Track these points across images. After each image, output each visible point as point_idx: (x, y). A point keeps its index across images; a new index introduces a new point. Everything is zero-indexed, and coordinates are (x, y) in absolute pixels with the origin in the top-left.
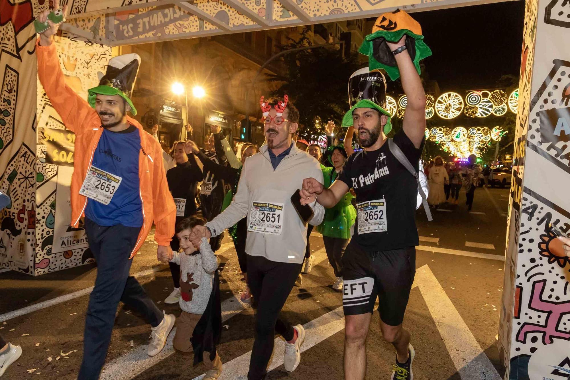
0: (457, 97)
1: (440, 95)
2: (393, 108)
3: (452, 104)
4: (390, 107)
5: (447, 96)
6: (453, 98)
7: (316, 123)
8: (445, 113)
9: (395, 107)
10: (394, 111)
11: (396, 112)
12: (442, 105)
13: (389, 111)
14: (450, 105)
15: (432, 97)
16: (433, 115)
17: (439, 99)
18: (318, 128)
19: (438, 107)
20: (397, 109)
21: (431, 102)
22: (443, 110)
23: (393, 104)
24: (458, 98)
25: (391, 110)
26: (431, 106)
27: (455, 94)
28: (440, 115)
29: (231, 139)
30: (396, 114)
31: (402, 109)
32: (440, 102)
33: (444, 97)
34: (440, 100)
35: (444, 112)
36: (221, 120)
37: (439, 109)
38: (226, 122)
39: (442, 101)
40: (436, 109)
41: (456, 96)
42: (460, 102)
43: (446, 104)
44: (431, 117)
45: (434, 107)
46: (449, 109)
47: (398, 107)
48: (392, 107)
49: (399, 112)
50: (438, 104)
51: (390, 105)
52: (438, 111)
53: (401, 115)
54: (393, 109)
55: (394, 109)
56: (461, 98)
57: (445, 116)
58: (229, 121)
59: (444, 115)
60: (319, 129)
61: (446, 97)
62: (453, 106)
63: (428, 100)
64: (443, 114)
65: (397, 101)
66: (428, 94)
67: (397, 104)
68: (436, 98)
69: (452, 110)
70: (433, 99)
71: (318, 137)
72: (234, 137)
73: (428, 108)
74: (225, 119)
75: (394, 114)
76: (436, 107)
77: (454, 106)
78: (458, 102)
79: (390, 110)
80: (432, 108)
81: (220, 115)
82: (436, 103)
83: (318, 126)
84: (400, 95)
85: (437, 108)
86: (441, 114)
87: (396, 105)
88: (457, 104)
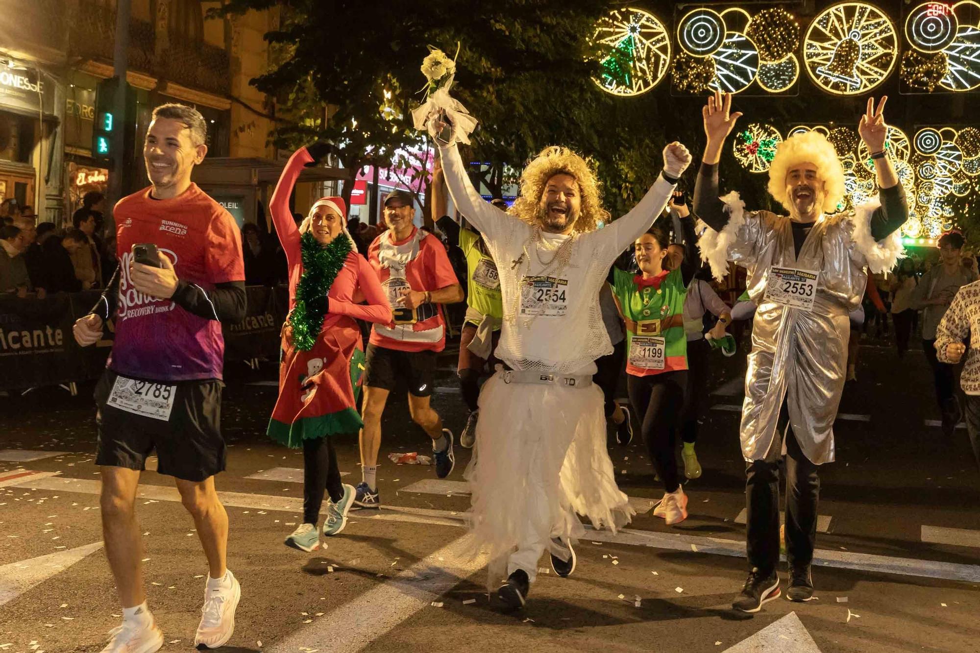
0: (877, 20)
1: (818, 12)
2: (659, 53)
3: (860, 44)
4: (649, 50)
5: (843, 15)
6: (863, 23)
7: (382, 102)
8: (836, 74)
9: (664, 49)
10: (662, 62)
11: (670, 68)
12: (826, 45)
13: (644, 62)
14: (852, 46)
15: (792, 17)
16: (795, 78)
17: (815, 24)
18: (391, 118)
19: (812, 51)
20: (672, 58)
21: (789, 35)
22: (829, 63)
23: (659, 37)
24: (879, 24)
25: (653, 60)
26: (789, 50)
27: (870, 8)
28: (819, 82)
29: (57, 156)
30: (668, 77)
31: (692, 57)
32: (818, 36)
33: (833, 17)
34: (820, 27)
35: (834, 70)
36: (18, 81)
37: (815, 59)
38: (37, 88)
39: (827, 33)
40: (807, 61)
41: (873, 15)
42: (884, 35)
43: (839, 43)
44: (789, 86)
45: (799, 53)
46: (852, 61)
47: (676, 50)
48: (654, 48)
49: (680, 66)
50: (815, 43)
51: (647, 43)
52: (814, 69)
53: (686, 77)
54: (657, 57)
55: (663, 56)
56: (889, 23)
57: (836, 86)
58: (48, 88)
59: (834, 80)
60: (396, 121)
61: (839, 19)
62: (861, 51)
63: (777, 26)
64: (831, 78)
65: (671, 28)
66: (777, 6)
67: (673, 38)
68: (806, 18)
69: (859, 63)
70: (796, 24)
71: (390, 153)
72: (68, 150)
73: (781, 57)
74: (33, 80)
75: (660, 76)
76: (805, 51)
77: (866, 51)
78: (878, 37)
79: (648, 59)
80: (790, 55)
81: (12, 64)
82: (807, 41)
83: (388, 112)
84: (681, 7)
85: (810, 56)
86: (823, 75)
87: (667, 42)
88: (876, 45)
